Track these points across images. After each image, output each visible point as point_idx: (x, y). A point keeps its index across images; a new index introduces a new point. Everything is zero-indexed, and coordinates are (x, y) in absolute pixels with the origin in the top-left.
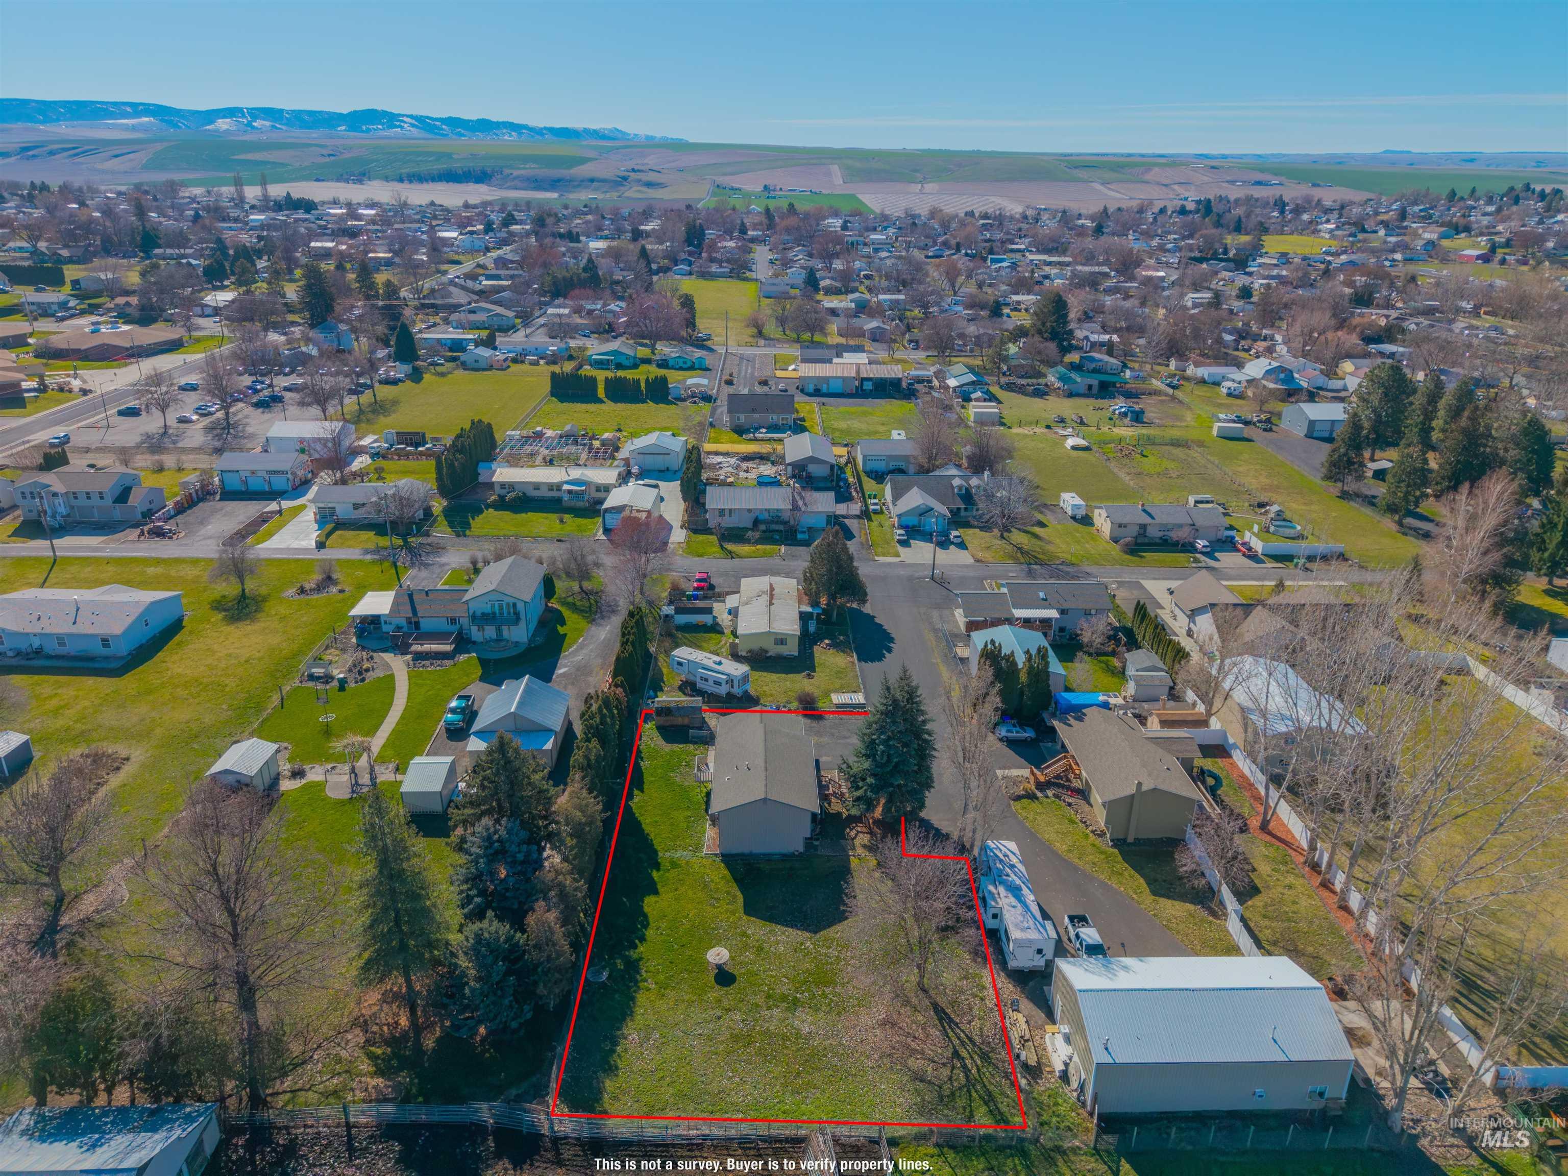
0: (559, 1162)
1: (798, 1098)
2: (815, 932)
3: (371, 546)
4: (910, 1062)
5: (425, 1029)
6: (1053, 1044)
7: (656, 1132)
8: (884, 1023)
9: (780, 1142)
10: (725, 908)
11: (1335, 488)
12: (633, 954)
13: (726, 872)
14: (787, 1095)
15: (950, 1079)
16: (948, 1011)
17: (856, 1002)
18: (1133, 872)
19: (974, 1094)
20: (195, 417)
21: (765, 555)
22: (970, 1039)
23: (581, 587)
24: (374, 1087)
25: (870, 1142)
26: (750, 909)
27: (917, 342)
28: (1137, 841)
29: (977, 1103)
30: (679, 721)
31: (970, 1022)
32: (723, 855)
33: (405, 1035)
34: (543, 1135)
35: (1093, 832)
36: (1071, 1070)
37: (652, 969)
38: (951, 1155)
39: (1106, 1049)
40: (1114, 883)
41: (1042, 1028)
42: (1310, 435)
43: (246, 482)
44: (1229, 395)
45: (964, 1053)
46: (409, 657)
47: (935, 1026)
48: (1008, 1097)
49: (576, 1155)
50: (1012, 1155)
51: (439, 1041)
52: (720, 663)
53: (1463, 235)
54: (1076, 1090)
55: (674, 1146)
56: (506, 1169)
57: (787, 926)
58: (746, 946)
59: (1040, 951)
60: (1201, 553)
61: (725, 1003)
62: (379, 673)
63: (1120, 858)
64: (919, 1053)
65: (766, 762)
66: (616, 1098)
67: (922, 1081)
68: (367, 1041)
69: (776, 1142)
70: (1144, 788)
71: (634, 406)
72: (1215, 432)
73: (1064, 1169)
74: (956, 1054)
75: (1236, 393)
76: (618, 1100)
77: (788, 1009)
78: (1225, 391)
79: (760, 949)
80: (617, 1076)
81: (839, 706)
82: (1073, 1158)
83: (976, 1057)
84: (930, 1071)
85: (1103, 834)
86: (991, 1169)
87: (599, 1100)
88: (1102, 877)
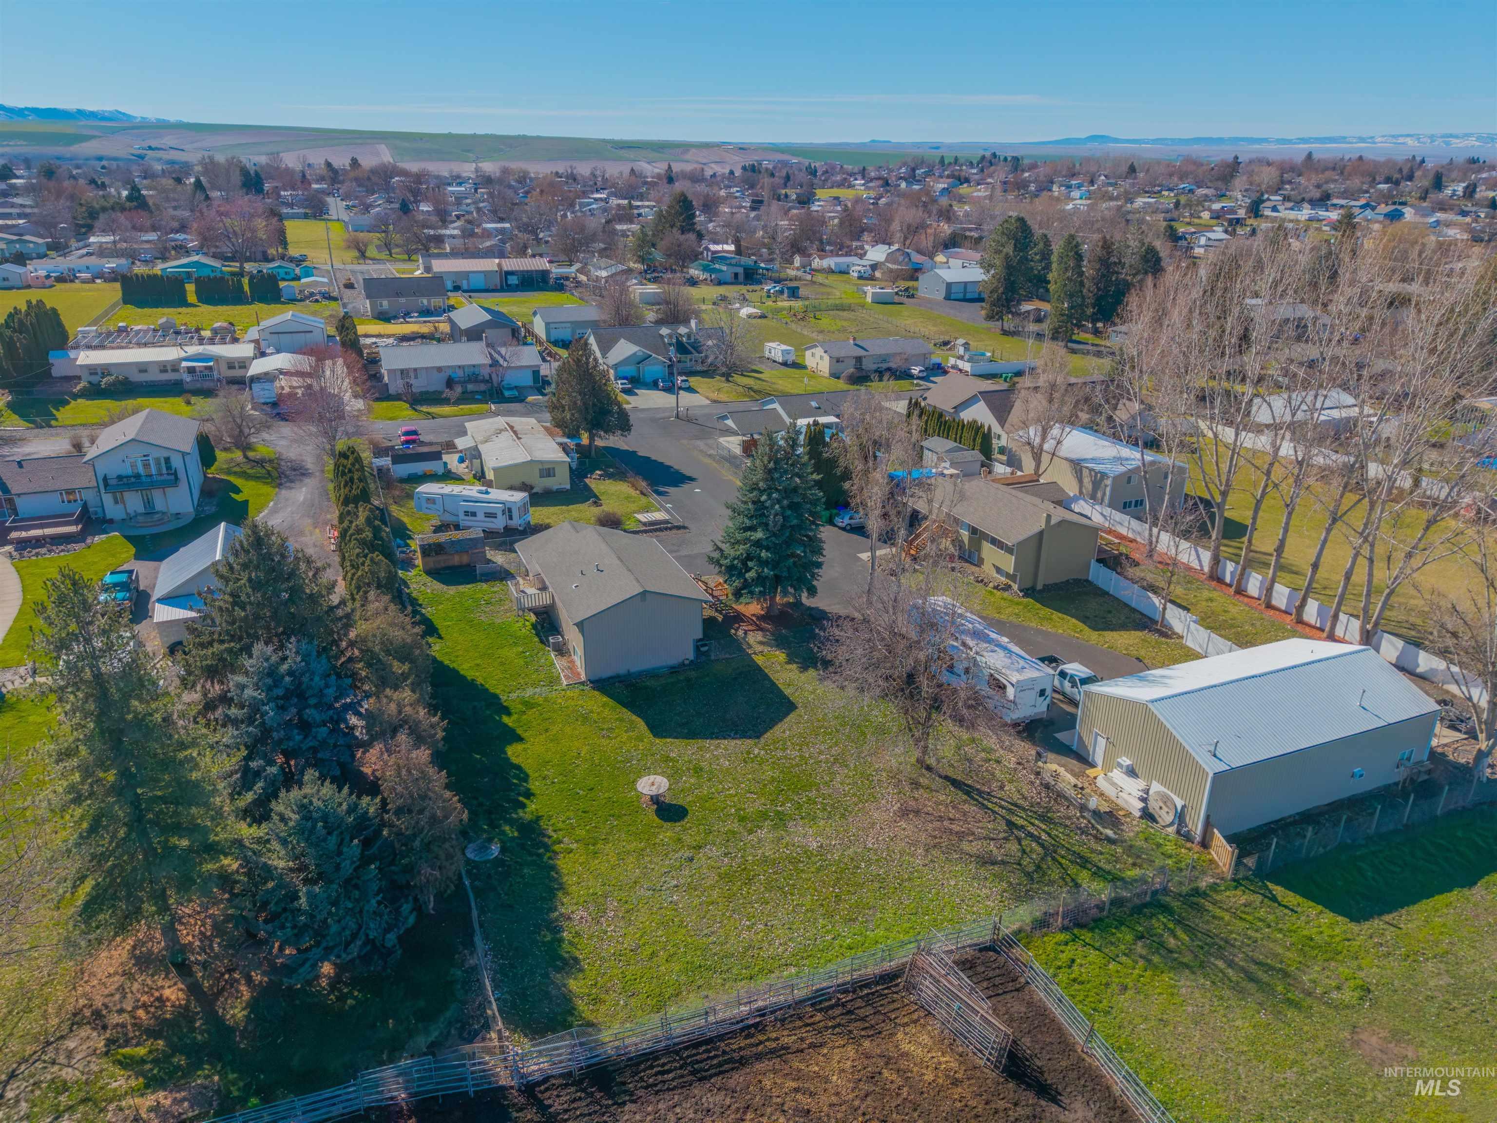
1: (857, 926)
2: (758, 737)
4: (965, 846)
5: (221, 992)
6: (1114, 784)
7: (689, 1026)
8: (904, 813)
9: (867, 986)
10: (625, 736)
12: (525, 815)
13: (605, 699)
14: (839, 926)
15: (1024, 852)
16: (970, 783)
17: (855, 799)
18: (1060, 615)
19: (1063, 861)
21: (473, 412)
22: (1016, 805)
23: (246, 457)
24: (151, 1110)
25: (981, 950)
26: (658, 729)
28: (1047, 588)
29: (1073, 870)
30: (456, 560)
31: (1002, 788)
32: (592, 682)
33: (184, 1014)
34: (503, 1088)
35: (996, 588)
36: (1154, 805)
37: (561, 825)
38: (1087, 936)
39: (1215, 756)
40: (1047, 627)
41: (1084, 774)
42: (948, 298)
44: (862, 278)
45: (1020, 822)
46: (9, 547)
47: (965, 802)
48: (1101, 853)
49: (574, 1101)
50: (1152, 916)
51: (252, 1006)
52: (487, 493)
53: (965, 185)
54: (1172, 824)
55: (721, 1037)
57: (717, 738)
59: (1042, 693)
60: (918, 378)
61: (689, 840)
63: (1039, 606)
64: (968, 834)
65: (619, 558)
66: (596, 1001)
67: (994, 863)
68: (110, 1042)
69: (861, 987)
70: (1053, 522)
71: (239, 307)
72: (869, 299)
73: (1216, 911)
74: (1010, 824)
75: (866, 275)
76: (602, 1002)
77: (775, 827)
78: (856, 275)
79: (698, 770)
80: (581, 970)
81: (649, 524)
82: (1218, 898)
83: (1037, 822)
84: (995, 851)
85: (1008, 588)
86: (1141, 937)
87: (571, 1010)
88: (1033, 625)
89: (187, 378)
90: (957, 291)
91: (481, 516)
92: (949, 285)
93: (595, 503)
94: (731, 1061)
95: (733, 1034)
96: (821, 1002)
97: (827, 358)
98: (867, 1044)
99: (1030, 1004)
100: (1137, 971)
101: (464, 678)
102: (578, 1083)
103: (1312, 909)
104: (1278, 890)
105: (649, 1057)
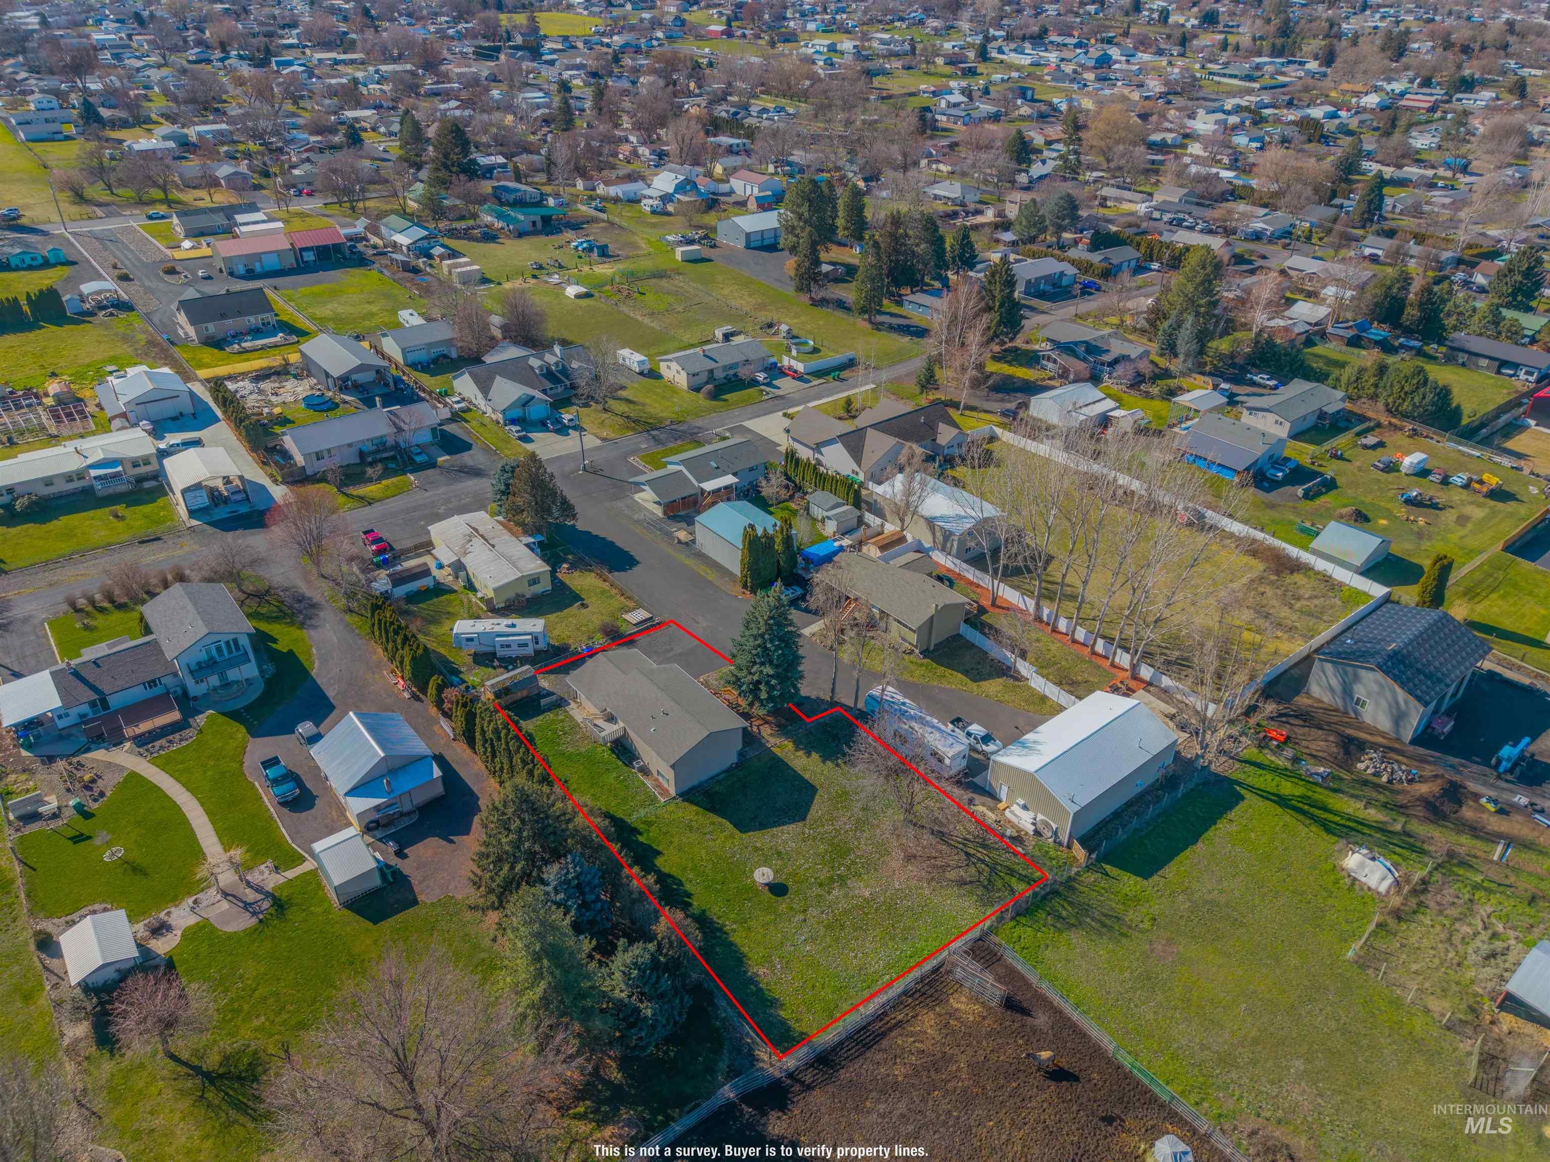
0: (809, 1088)
1: (909, 942)
2: (804, 819)
6: (1017, 817)
8: (908, 859)
9: (928, 977)
10: (722, 836)
11: (805, 298)
12: (696, 910)
13: (695, 808)
14: (901, 944)
15: (979, 872)
16: (937, 828)
17: (878, 855)
18: (951, 671)
19: (1001, 874)
21: (401, 491)
22: (966, 839)
23: (241, 590)
25: (976, 942)
26: (742, 826)
27: (293, 187)
28: (937, 648)
29: (1007, 878)
31: (955, 828)
32: (682, 796)
33: (588, 1084)
34: (780, 1078)
36: (1040, 827)
37: (719, 913)
38: (1023, 920)
39: (1075, 803)
40: (945, 685)
41: (997, 808)
42: (748, 247)
44: (653, 212)
45: (972, 852)
46: (128, 745)
47: (938, 843)
48: (1019, 864)
50: (1053, 899)
51: (620, 1068)
52: (513, 626)
54: (1051, 838)
55: (869, 1024)
56: (779, 1118)
59: (964, 757)
60: (765, 384)
61: (797, 907)
62: (114, 778)
63: (935, 665)
64: (947, 867)
66: (799, 1020)
67: (966, 884)
68: (560, 1109)
69: (925, 979)
70: (939, 607)
73: (1081, 888)
74: (967, 854)
75: (660, 210)
76: (801, 1020)
77: (841, 886)
78: (649, 209)
79: (779, 853)
80: (782, 1004)
82: (1081, 880)
83: (980, 849)
84: (964, 875)
85: (912, 652)
86: (1049, 913)
87: (789, 1029)
88: (935, 683)
89: (98, 486)
90: (756, 239)
91: (515, 647)
92: (748, 235)
93: (582, 604)
94: (878, 1035)
95: (874, 1021)
96: (909, 992)
97: (684, 374)
98: (937, 1009)
99: (1006, 967)
100: (1051, 935)
102: (812, 1066)
103: (1125, 876)
104: (1108, 868)
105: (841, 1044)
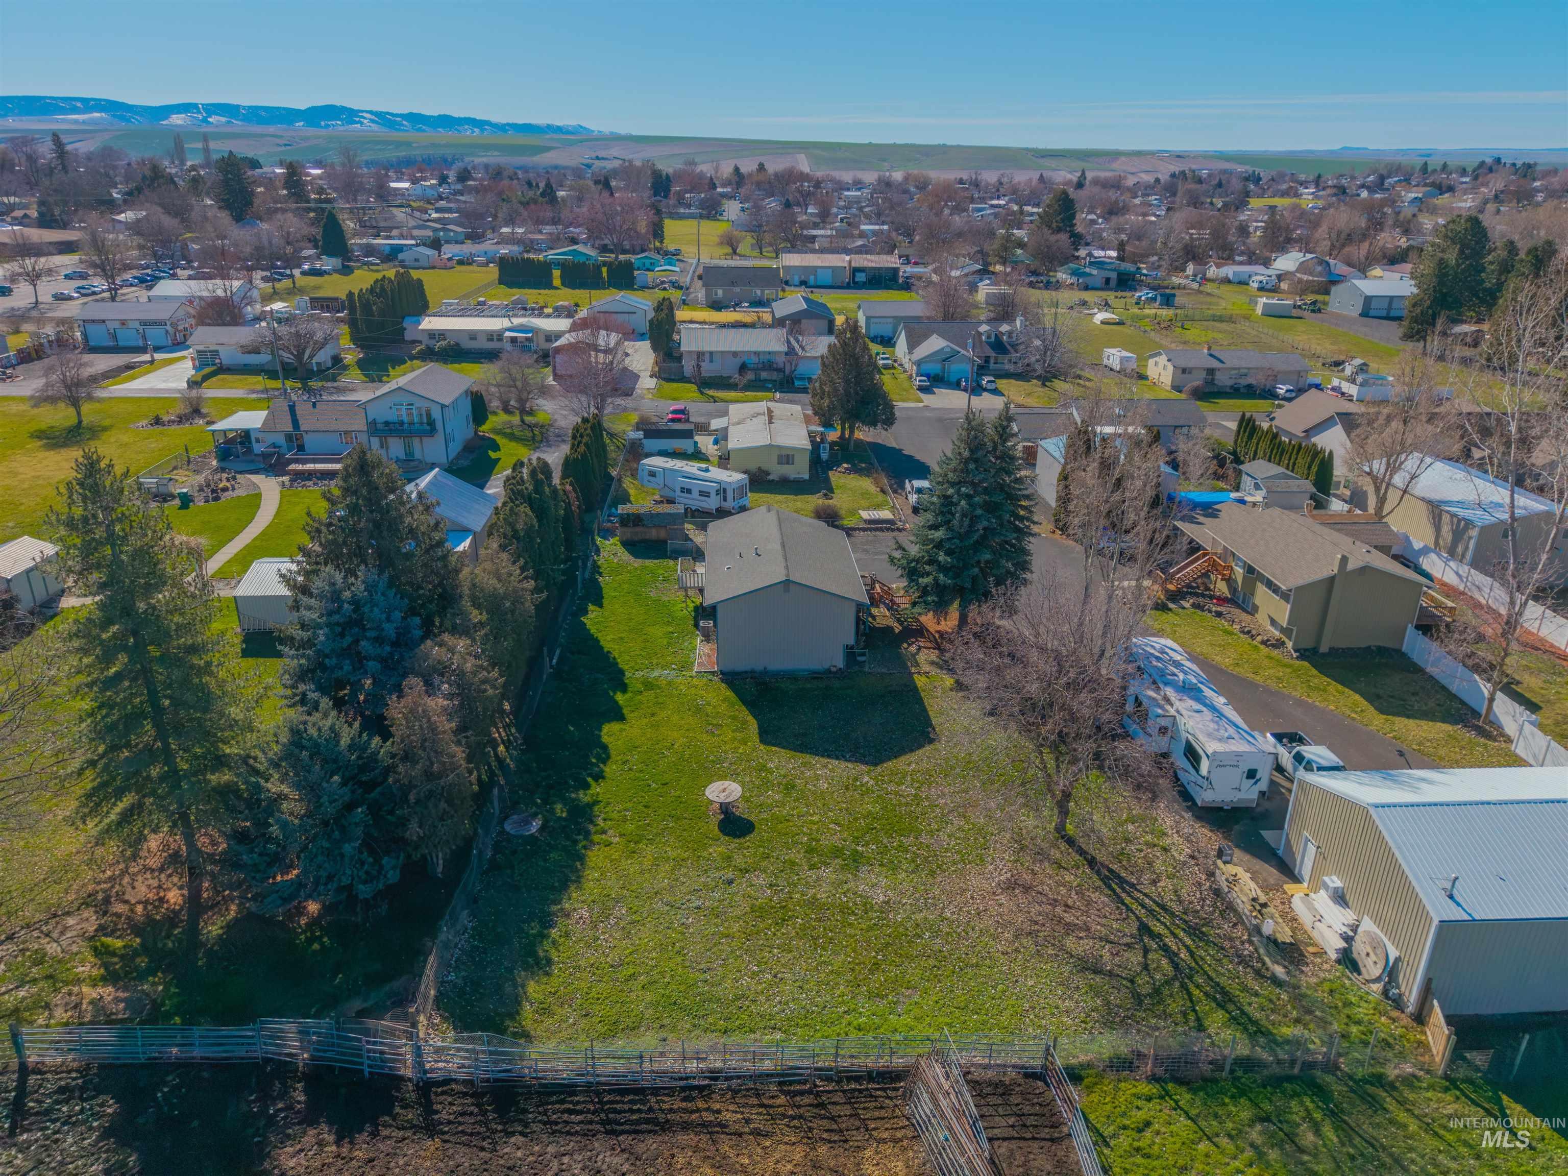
0: (430, 1129)
1: (882, 1004)
2: (876, 765)
3: (260, 387)
4: (1070, 942)
5: (212, 907)
6: (1311, 908)
7: (620, 1066)
8: (1010, 886)
9: (857, 1079)
10: (730, 735)
11: (1416, 347)
12: (584, 797)
13: (729, 693)
14: (861, 1000)
15: (1146, 967)
16: (1115, 867)
17: (957, 857)
18: (1340, 687)
19: (1196, 992)
20: (76, 295)
21: (755, 400)
22: (1163, 907)
23: (523, 421)
24: (92, 1002)
25: (1027, 1076)
26: (768, 735)
27: (907, 256)
28: (1333, 651)
29: (1205, 1005)
30: (653, 534)
31: (1154, 882)
32: (722, 673)
33: (172, 919)
34: (402, 1079)
35: (1264, 643)
36: (1360, 948)
37: (615, 815)
38: (1184, 1097)
39: (1451, 897)
40: (1316, 700)
41: (1278, 888)
42: (1365, 314)
43: (115, 337)
44: (1261, 289)
45: (1158, 928)
46: (286, 478)
47: (1096, 889)
48: (1256, 994)
49: (463, 1114)
50: (1295, 1095)
51: (231, 926)
52: (707, 470)
53: (1447, 195)
54: (1378, 980)
55: (656, 1091)
56: (321, 1144)
57: (829, 757)
58: (766, 784)
59: (1251, 774)
60: (1279, 398)
61: (739, 860)
62: (240, 492)
63: (1314, 672)
64: (1080, 929)
65: (783, 546)
66: (545, 1011)
67: (1096, 972)
68: (101, 929)
69: (849, 1079)
70: (1350, 566)
71: (594, 291)
72: (1259, 310)
73: (1402, 1116)
74: (1144, 929)
75: (1269, 286)
76: (552, 1014)
77: (843, 868)
78: (1255, 285)
79: (790, 787)
80: (549, 974)
81: (870, 522)
82: (1411, 1096)
83: (1182, 934)
84: (1107, 956)
85: (1279, 644)
86: (1266, 1119)
87: (514, 1014)
88: (1297, 694)
89: (506, 346)
90: (1378, 308)
91: (695, 494)
93: (825, 495)
94: (654, 1122)
95: (670, 1091)
96: (791, 1083)
97: (1170, 368)
98: (823, 1149)
99: (1060, 1163)
100: (1237, 1164)
101: (602, 648)
102: (478, 1095)
